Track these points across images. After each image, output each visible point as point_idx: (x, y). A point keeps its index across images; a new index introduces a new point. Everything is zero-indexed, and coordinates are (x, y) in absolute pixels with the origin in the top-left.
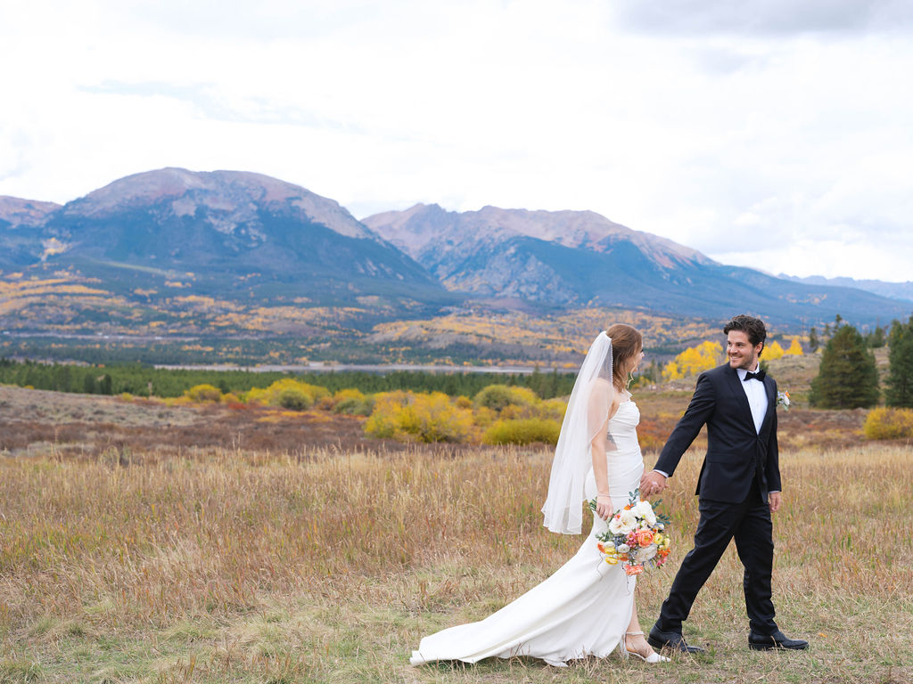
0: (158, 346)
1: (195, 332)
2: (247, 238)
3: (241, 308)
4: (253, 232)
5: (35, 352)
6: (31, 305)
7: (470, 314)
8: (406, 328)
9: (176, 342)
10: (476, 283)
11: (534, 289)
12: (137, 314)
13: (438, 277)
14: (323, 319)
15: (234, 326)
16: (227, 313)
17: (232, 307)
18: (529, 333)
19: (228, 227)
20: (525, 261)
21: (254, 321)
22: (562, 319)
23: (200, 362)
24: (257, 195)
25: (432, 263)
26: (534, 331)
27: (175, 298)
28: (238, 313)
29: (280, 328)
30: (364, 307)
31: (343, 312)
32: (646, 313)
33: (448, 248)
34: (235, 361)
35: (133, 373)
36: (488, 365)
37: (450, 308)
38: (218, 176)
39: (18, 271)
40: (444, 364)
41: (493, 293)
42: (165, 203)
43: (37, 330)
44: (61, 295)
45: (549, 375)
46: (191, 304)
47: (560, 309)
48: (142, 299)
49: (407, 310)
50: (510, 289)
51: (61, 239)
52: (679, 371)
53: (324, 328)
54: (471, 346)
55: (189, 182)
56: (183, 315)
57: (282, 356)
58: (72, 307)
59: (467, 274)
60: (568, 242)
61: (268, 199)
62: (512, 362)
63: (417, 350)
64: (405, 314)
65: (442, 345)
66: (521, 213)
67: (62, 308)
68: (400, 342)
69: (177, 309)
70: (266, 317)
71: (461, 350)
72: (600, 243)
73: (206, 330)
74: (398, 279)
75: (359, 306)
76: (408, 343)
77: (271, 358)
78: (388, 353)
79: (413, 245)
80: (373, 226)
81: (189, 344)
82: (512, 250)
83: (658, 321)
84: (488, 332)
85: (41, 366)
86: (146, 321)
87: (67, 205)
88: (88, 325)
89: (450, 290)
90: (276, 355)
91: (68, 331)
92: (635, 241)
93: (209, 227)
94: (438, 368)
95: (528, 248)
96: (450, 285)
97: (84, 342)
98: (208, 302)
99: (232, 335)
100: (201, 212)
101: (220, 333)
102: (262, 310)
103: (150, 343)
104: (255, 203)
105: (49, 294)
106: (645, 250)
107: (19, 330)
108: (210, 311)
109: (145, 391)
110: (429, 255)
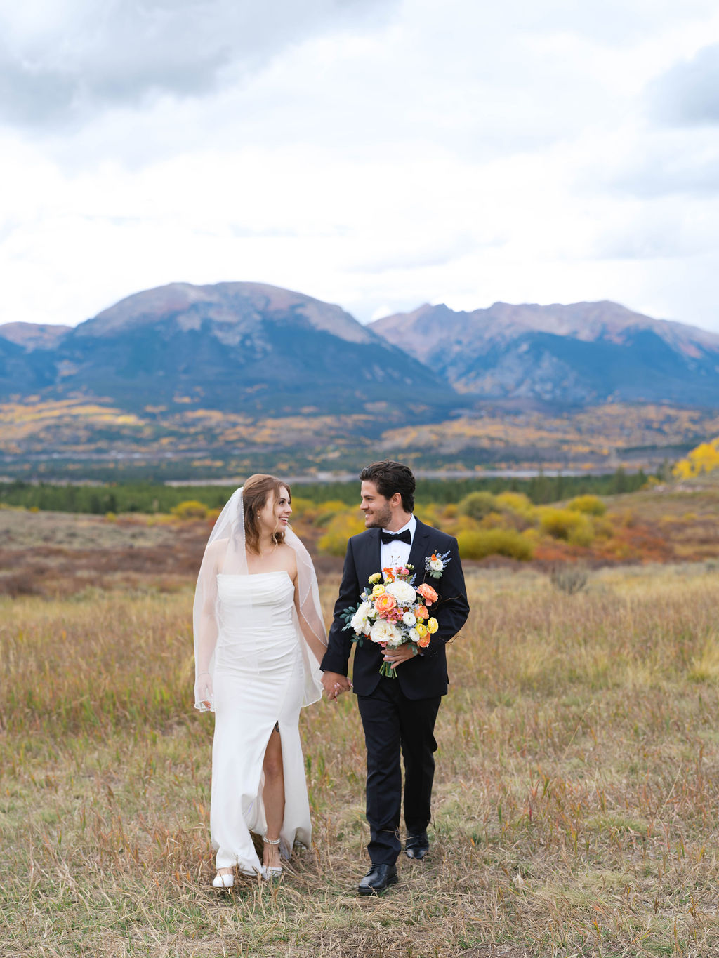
0: (170, 463)
1: (204, 447)
2: (252, 349)
3: (249, 421)
4: (259, 343)
5: (53, 474)
6: (48, 428)
7: (481, 417)
8: (416, 434)
9: (186, 457)
10: (487, 383)
11: (549, 386)
12: (148, 432)
13: (447, 379)
14: (331, 428)
15: (242, 440)
16: (237, 427)
17: (240, 420)
18: (544, 434)
19: (232, 339)
20: (538, 358)
21: (262, 434)
22: (581, 417)
23: (209, 477)
24: (261, 305)
25: (441, 365)
26: (550, 431)
27: (185, 414)
28: (247, 426)
29: (288, 439)
30: (371, 413)
31: (353, 420)
32: (671, 406)
33: (457, 348)
35: (140, 491)
36: (501, 469)
37: (461, 411)
38: (221, 288)
39: (35, 394)
40: (455, 470)
41: (506, 393)
42: (170, 319)
43: (54, 452)
44: (75, 417)
46: (200, 419)
47: (578, 406)
48: (153, 416)
49: (416, 415)
50: (523, 390)
51: (78, 361)
52: (692, 469)
53: (331, 437)
54: (483, 451)
55: (193, 296)
56: (192, 430)
57: (291, 468)
58: (86, 428)
59: (478, 375)
60: (585, 335)
61: (272, 307)
62: (526, 465)
63: (429, 456)
64: (415, 420)
65: (452, 449)
66: (534, 308)
67: (78, 429)
68: (411, 449)
69: (186, 425)
70: (274, 429)
71: (472, 455)
72: (620, 334)
73: (216, 445)
74: (406, 383)
75: (365, 412)
76: (417, 449)
77: (280, 470)
79: (421, 347)
80: (379, 330)
81: (200, 459)
82: (524, 347)
83: (685, 415)
84: (501, 435)
85: (55, 488)
86: (157, 437)
87: (78, 327)
88: (102, 444)
89: (460, 392)
90: (284, 467)
91: (84, 452)
92: (657, 330)
93: (215, 341)
94: (449, 474)
95: (541, 344)
96: (461, 388)
97: (99, 461)
98: (215, 417)
99: (239, 449)
100: (207, 325)
101: (228, 448)
102: (270, 422)
103: (161, 460)
104: (260, 313)
105: (65, 416)
106: (668, 339)
107: (38, 453)
108: (218, 425)
109: (151, 509)
110: (438, 356)
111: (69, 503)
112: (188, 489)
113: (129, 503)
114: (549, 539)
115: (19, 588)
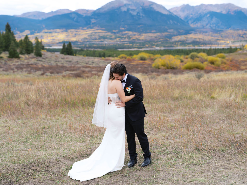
0: (119, 44)
1: (127, 41)
2: (140, 16)
3: (139, 34)
4: (141, 14)
5: (90, 47)
6: (89, 36)
7: (197, 33)
8: (180, 38)
9: (123, 43)
10: (199, 25)
11: (214, 25)
12: (113, 37)
13: (189, 23)
14: (159, 36)
15: (137, 39)
16: (135, 36)
17: (136, 34)
18: (213, 38)
19: (135, 13)
20: (212, 18)
21: (142, 37)
22: (222, 33)
23: (128, 48)
24: (142, 5)
25: (187, 20)
26: (215, 37)
27: (123, 32)
28: (138, 35)
29: (148, 39)
30: (169, 32)
31: (165, 34)
32: (245, 31)
33: (191, 16)
34: (137, 48)
35: (111, 52)
36: (202, 46)
37: (192, 32)
39: (86, 27)
40: (190, 46)
41: (203, 27)
42: (119, 8)
43: (90, 42)
44: (96, 33)
45: (214, 49)
46: (126, 34)
47: (222, 31)
48: (115, 33)
50: (208, 26)
51: (96, 19)
53: (159, 38)
54: (197, 42)
55: (125, 2)
56: (124, 36)
57: (149, 46)
58: (98, 36)
59: (196, 23)
60: (224, 12)
61: (145, 5)
62: (208, 45)
63: (183, 43)
64: (180, 34)
65: (190, 41)
66: (211, 5)
67: (96, 36)
68: (179, 41)
69: (123, 35)
70: (145, 36)
71: (195, 43)
72: (233, 12)
73: (130, 40)
74: (178, 25)
75: (168, 32)
76: (181, 41)
78: (176, 44)
79: (182, 15)
80: (172, 11)
81: (126, 44)
82: (208, 15)
84: (202, 38)
85: (90, 51)
86: (116, 38)
87: (96, 10)
88: (102, 40)
90: (147, 46)
91: (98, 42)
92: (243, 11)
93: (130, 14)
94: (189, 48)
95: (213, 14)
96: (192, 26)
97: (101, 44)
98: (130, 33)
99: (136, 41)
100: (128, 10)
101: (134, 41)
102: (144, 34)
103: (117, 44)
104: (142, 7)
105: (93, 33)
106: (246, 13)
107: (86, 42)
108: (131, 35)
110: (186, 18)
111: (93, 54)
112: (123, 51)
113: (108, 55)
114: (210, 64)
115: (78, 76)
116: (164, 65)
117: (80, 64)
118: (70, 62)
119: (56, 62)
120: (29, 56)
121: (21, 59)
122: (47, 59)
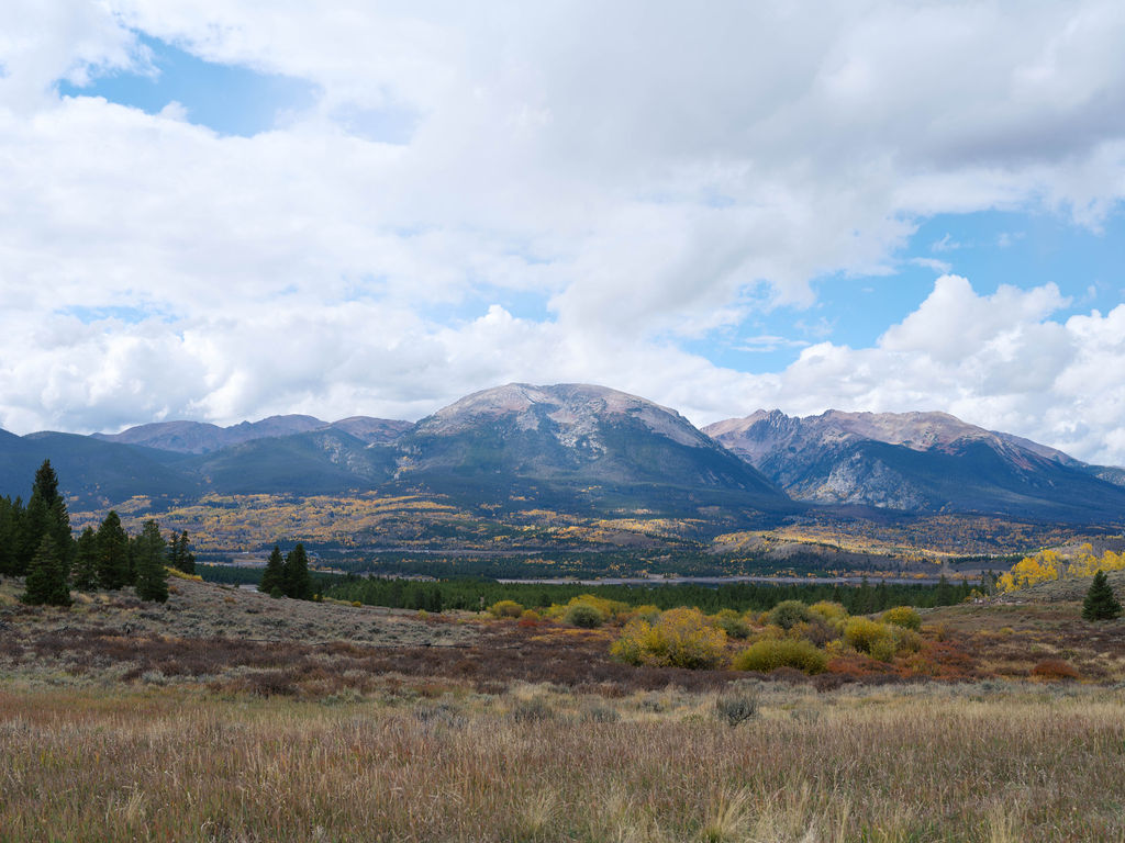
0: (502, 561)
1: (538, 545)
2: (589, 450)
3: (583, 521)
4: (594, 445)
5: (386, 567)
6: (385, 521)
7: (814, 523)
8: (747, 539)
9: (519, 555)
10: (821, 490)
11: (881, 495)
12: (482, 528)
13: (781, 485)
14: (664, 530)
15: (575, 539)
16: (570, 527)
17: (574, 520)
19: (570, 441)
20: (871, 466)
21: (595, 534)
22: (912, 526)
23: (540, 576)
24: (598, 408)
25: (774, 471)
27: (519, 512)
28: (578, 525)
29: (620, 540)
30: (705, 517)
32: (1004, 518)
33: (791, 455)
34: (576, 575)
35: (467, 587)
36: (833, 575)
37: (794, 518)
38: (560, 389)
39: (372, 489)
40: (787, 575)
41: (839, 501)
42: (510, 418)
43: (389, 546)
44: (411, 511)
46: (534, 518)
47: (910, 516)
48: (488, 514)
49: (749, 520)
50: (856, 496)
51: (416, 458)
52: (1015, 582)
53: (664, 539)
54: (816, 556)
55: (532, 397)
56: (526, 528)
57: (622, 569)
58: (421, 523)
59: (810, 482)
60: (917, 445)
61: (609, 411)
63: (760, 562)
64: (747, 525)
65: (783, 554)
66: (866, 416)
67: (413, 523)
68: (741, 553)
69: (520, 523)
70: (606, 529)
71: (804, 561)
72: (951, 446)
73: (548, 544)
74: (740, 488)
75: (700, 516)
76: (749, 555)
77: (611, 571)
78: (730, 564)
79: (755, 453)
80: (712, 435)
81: (532, 557)
82: (858, 456)
83: (1018, 527)
85: (385, 582)
86: (490, 535)
87: (418, 424)
88: (437, 540)
89: (794, 499)
90: (616, 568)
92: (990, 442)
93: (552, 441)
94: (780, 580)
95: (874, 451)
96: (793, 494)
97: (433, 556)
98: (551, 515)
99: (573, 548)
100: (544, 426)
101: (562, 546)
102: (603, 523)
103: (494, 557)
104: (595, 416)
105: (400, 510)
106: (1002, 452)
107: (373, 546)
108: (552, 524)
109: (477, 605)
110: (770, 463)
114: (852, 651)
115: (274, 688)
116: (657, 651)
117: (320, 634)
118: (281, 623)
119: (220, 623)
120: (112, 597)
121: (73, 608)
122: (186, 612)
